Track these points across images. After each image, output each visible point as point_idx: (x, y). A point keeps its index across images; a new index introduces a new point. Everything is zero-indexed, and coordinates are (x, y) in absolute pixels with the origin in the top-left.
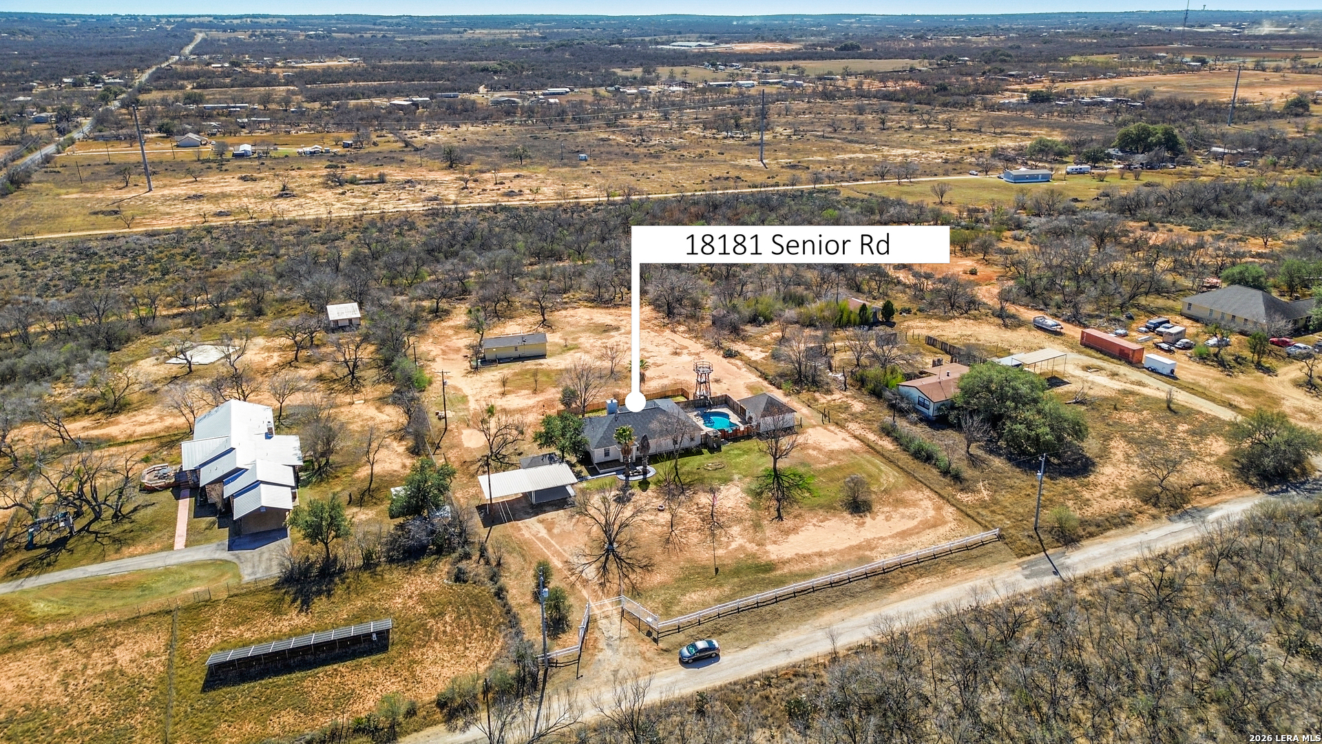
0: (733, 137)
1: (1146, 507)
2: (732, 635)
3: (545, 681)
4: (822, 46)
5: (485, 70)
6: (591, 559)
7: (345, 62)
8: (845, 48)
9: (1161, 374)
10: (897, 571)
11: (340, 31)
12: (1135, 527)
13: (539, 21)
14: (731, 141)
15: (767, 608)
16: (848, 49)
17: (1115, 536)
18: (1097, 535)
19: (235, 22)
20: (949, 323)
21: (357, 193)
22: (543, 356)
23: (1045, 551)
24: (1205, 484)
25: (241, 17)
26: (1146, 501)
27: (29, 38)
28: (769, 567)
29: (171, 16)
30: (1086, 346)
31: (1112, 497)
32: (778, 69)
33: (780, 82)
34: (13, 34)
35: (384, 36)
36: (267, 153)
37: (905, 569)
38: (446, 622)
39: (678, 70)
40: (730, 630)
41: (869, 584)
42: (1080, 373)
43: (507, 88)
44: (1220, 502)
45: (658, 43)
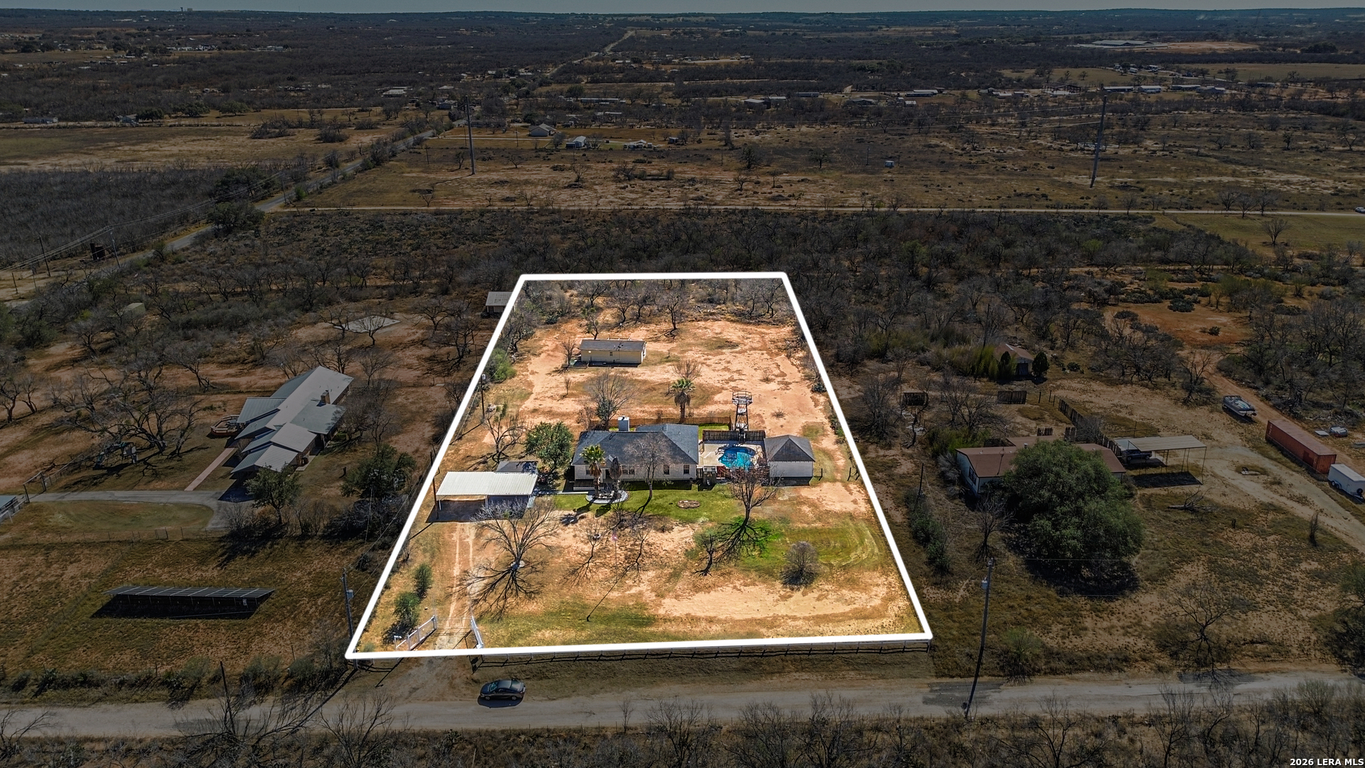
0: (1082, 150)
1: (1157, 655)
2: (552, 682)
3: (346, 681)
4: (1285, 47)
5: (862, 69)
6: (489, 573)
7: (735, 60)
8: (1316, 49)
9: (1343, 492)
10: (777, 658)
11: (758, 28)
12: (1123, 675)
13: (962, 18)
14: (1079, 154)
15: (608, 664)
16: (1318, 52)
17: (1087, 680)
18: (1062, 673)
19: (669, 20)
20: (1114, 389)
21: (637, 189)
22: (635, 365)
23: (977, 676)
24: (1270, 644)
25: (675, 16)
26: (1162, 647)
27: (492, 35)
28: (651, 621)
29: (615, 15)
30: (1269, 441)
31: (1122, 631)
32: (1204, 73)
33: (1194, 88)
34: (481, 31)
35: (795, 34)
36: (595, 145)
37: (788, 657)
38: (316, 604)
39: (1075, 72)
40: (553, 677)
41: (736, 664)
42: (1229, 474)
43: (873, 88)
44: (1274, 671)
45: (1081, 42)
